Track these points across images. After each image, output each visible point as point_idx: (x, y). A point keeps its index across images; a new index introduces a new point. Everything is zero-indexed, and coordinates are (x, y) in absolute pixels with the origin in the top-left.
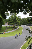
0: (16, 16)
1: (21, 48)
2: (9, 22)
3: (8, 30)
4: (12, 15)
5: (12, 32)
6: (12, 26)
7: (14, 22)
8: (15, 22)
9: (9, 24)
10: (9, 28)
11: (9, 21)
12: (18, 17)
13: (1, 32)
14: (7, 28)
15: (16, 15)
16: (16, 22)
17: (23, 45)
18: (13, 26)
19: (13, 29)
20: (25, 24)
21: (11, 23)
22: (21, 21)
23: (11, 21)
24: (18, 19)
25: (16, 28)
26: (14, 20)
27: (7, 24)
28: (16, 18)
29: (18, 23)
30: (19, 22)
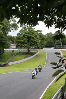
1: (44, 93)
2: (19, 42)
3: (17, 57)
4: (25, 28)
6: (25, 50)
8: (30, 42)
9: (17, 47)
10: (18, 54)
11: (19, 40)
13: (3, 62)
14: (14, 54)
15: (33, 28)
16: (32, 42)
17: (48, 87)
18: (27, 49)
22: (43, 40)
23: (22, 41)
25: (32, 54)
26: (29, 38)
27: (14, 47)
28: (33, 33)
29: (36, 43)
30: (39, 41)
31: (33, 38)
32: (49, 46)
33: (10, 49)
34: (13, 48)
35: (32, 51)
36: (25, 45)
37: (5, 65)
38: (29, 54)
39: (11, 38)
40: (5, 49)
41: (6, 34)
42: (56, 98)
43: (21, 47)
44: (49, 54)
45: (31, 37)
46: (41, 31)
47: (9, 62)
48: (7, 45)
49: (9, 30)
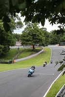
0: (37, 27)
1: (49, 89)
2: (24, 40)
5: (31, 59)
6: (30, 47)
7: (33, 39)
8: (35, 39)
9: (22, 44)
11: (24, 38)
12: (41, 29)
13: (9, 59)
15: (37, 25)
16: (37, 39)
17: (53, 83)
18: (32, 46)
19: (32, 54)
20: (55, 42)
21: (28, 41)
23: (27, 38)
24: (40, 34)
25: (37, 51)
26: (34, 35)
27: (20, 44)
28: (38, 31)
29: (41, 40)
30: (44, 38)
31: (38, 36)
32: (53, 43)
34: (18, 45)
35: (37, 48)
37: (11, 62)
38: (34, 51)
39: (17, 36)
40: (10, 47)
41: (11, 32)
42: (62, 92)
43: (27, 44)
44: (53, 51)
45: (35, 34)
46: (46, 29)
47: (15, 59)
48: (13, 42)
49: (14, 28)
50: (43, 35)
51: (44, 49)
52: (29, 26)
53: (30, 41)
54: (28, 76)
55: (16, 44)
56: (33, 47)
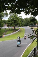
3: (8, 32)
7: (14, 23)
9: (8, 26)
10: (9, 30)
11: (9, 22)
12: (19, 17)
14: (6, 31)
16: (17, 23)
17: (26, 49)
19: (14, 32)
22: (23, 22)
25: (17, 30)
26: (15, 21)
27: (6, 26)
28: (17, 18)
30: (20, 23)
31: (17, 21)
32: (26, 25)
33: (4, 28)
35: (16, 28)
36: (13, 25)
37: (1, 37)
38: (15, 30)
40: (1, 28)
41: (1, 19)
43: (10, 26)
44: (26, 30)
46: (22, 17)
48: (2, 25)
49: (3, 17)
50: (20, 21)
51: (21, 29)
52: (12, 15)
53: (12, 24)
54: (17, 47)
55: (4, 26)
56: (14, 28)
